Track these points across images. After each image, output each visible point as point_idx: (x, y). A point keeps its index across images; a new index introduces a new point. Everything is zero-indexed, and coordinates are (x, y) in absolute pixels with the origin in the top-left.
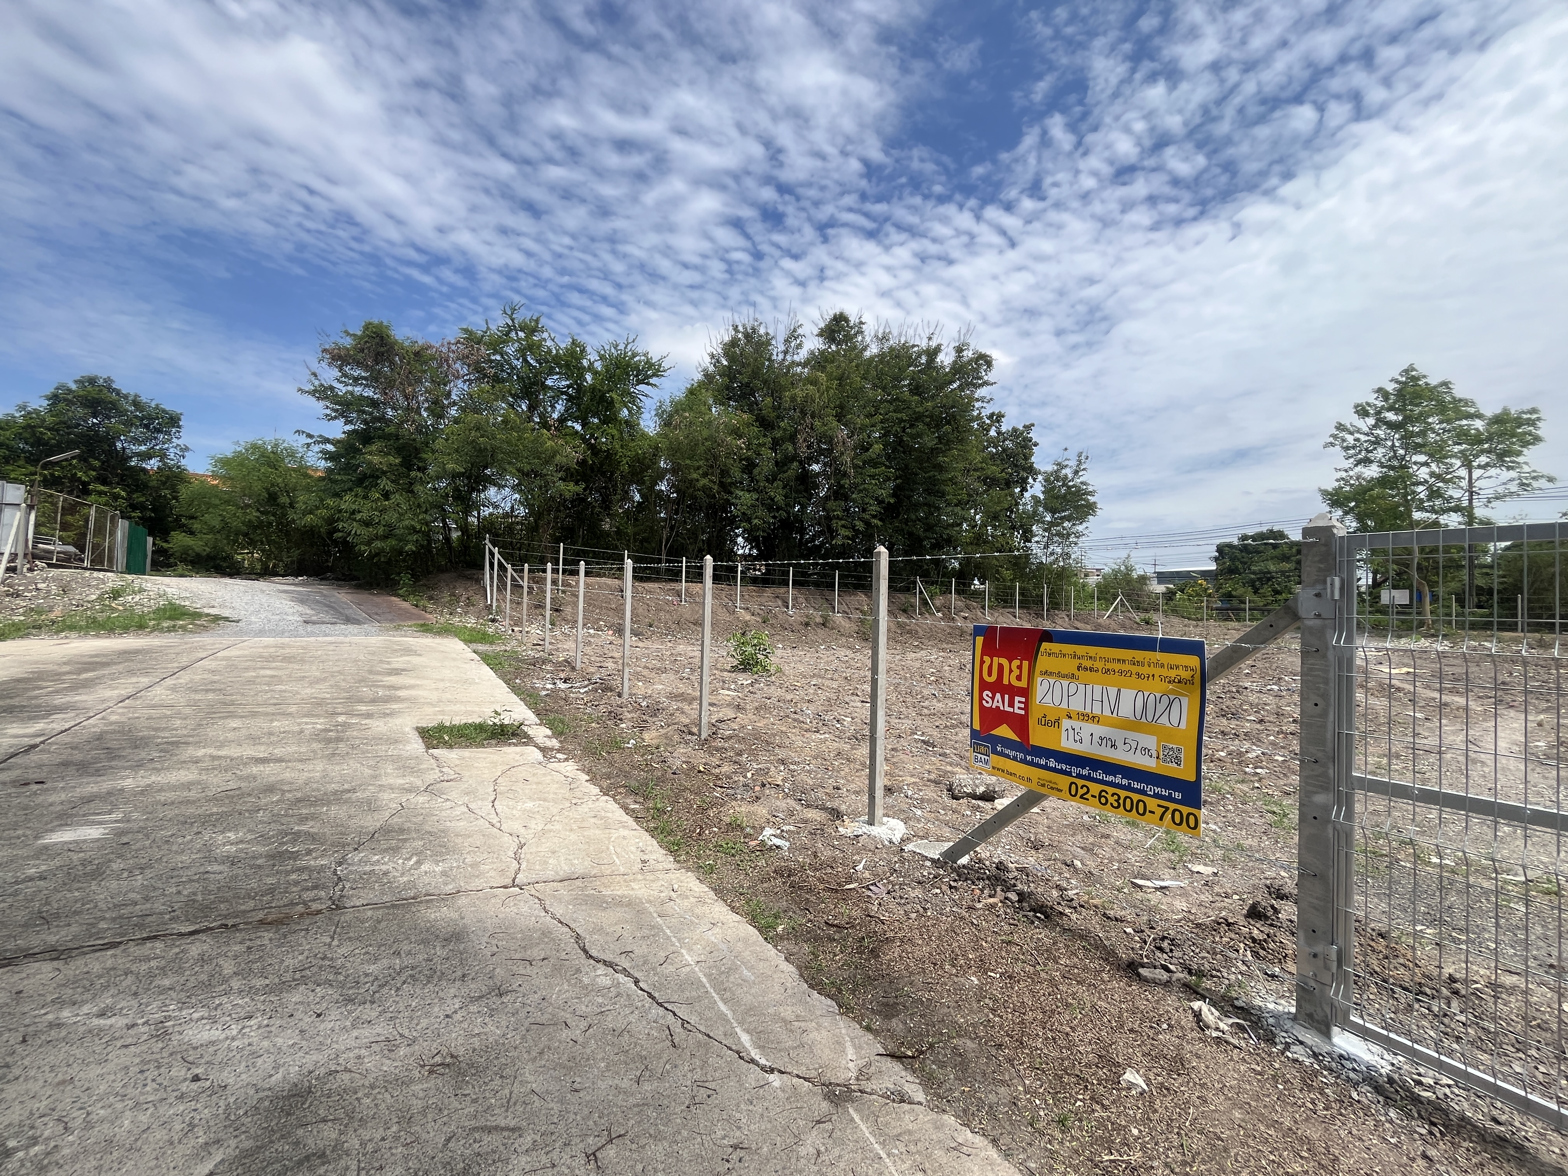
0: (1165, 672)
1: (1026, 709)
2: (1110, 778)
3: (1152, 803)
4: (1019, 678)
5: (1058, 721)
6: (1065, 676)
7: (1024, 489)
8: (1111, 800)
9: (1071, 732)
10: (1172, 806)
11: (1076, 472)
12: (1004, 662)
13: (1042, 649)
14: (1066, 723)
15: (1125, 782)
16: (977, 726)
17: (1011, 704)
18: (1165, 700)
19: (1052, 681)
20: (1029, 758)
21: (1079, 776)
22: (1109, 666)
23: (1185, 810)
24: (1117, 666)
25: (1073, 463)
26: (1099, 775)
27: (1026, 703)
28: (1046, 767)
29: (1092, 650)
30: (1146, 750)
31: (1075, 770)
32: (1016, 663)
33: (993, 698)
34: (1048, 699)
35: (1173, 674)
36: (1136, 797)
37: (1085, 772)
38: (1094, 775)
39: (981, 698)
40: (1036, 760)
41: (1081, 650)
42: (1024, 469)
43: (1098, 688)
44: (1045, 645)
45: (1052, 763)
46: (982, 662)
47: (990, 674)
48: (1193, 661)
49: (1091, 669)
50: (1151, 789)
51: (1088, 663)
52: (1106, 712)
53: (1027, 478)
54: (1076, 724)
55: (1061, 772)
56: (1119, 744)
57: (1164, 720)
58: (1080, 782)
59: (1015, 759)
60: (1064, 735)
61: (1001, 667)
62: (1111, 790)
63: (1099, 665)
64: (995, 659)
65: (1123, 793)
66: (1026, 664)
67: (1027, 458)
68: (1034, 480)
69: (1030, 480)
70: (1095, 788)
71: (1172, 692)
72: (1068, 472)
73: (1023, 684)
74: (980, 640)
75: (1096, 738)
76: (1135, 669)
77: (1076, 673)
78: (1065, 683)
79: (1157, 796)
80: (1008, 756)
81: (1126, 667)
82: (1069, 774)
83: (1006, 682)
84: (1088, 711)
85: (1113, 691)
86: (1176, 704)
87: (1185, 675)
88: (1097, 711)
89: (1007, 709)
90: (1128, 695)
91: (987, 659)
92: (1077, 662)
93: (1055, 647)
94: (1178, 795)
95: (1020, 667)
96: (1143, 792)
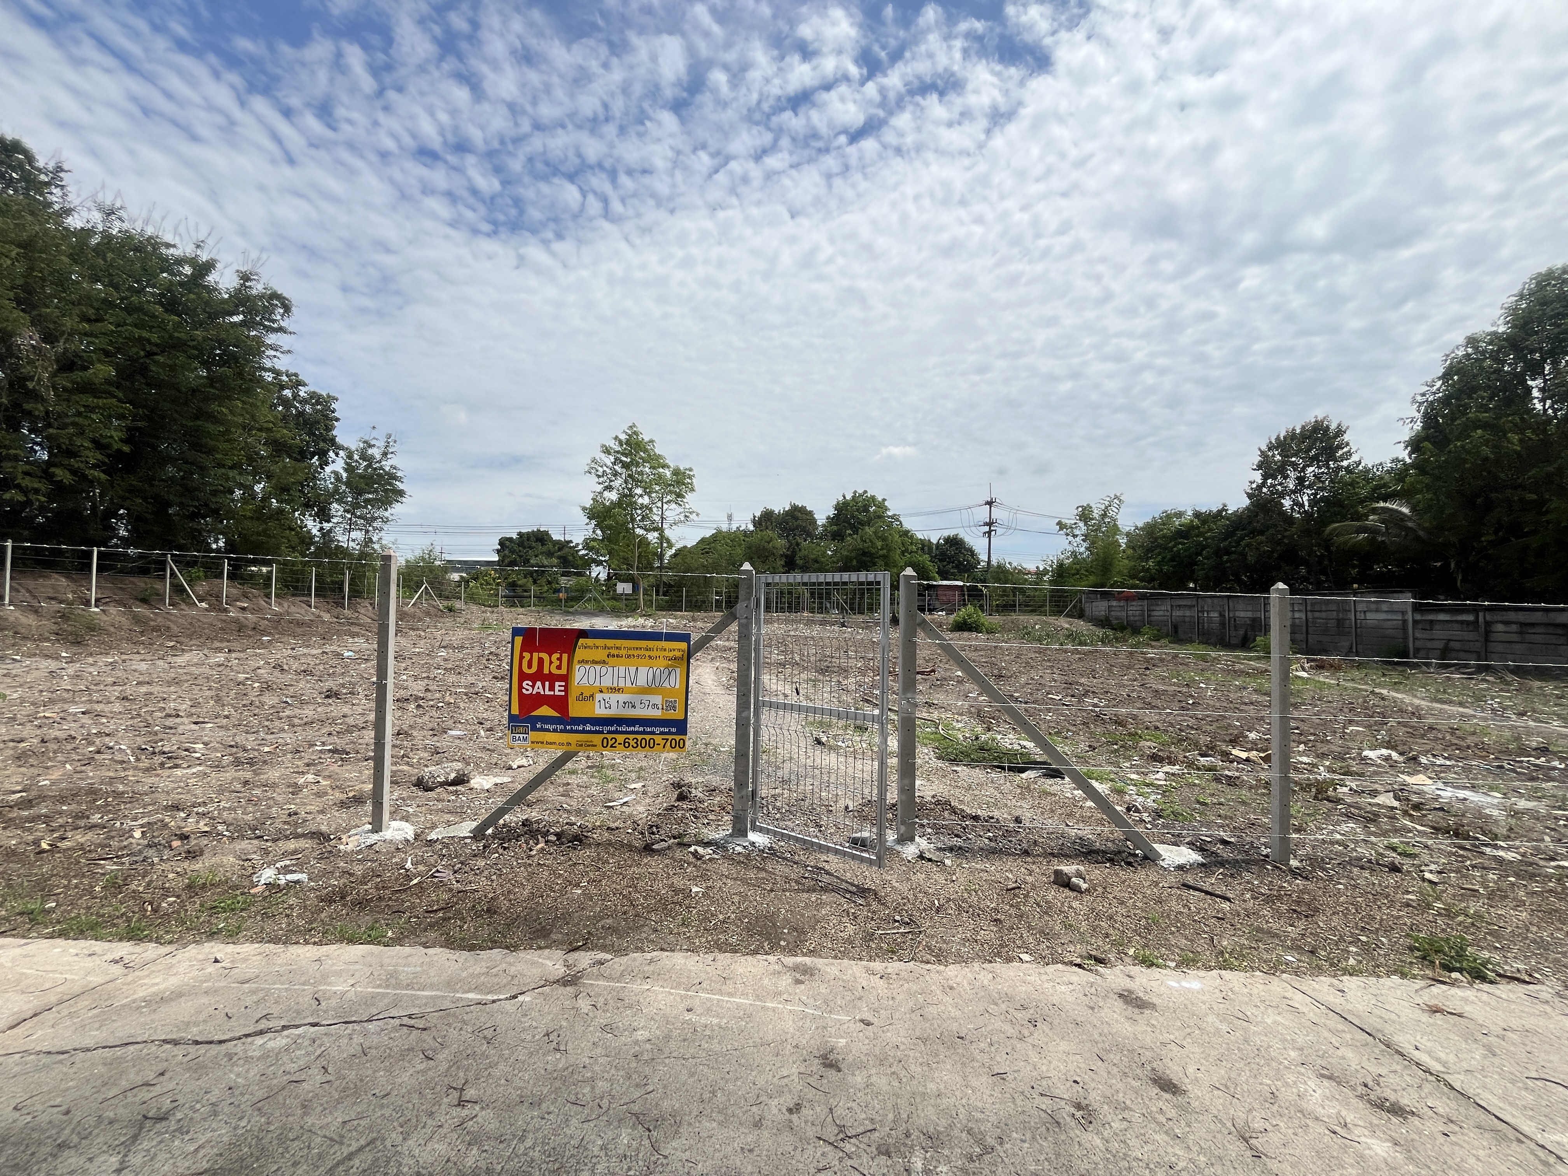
0: (666, 654)
1: (566, 690)
2: (632, 729)
3: (658, 739)
4: (559, 667)
5: (592, 696)
6: (596, 663)
7: (324, 463)
8: (632, 743)
9: (602, 702)
10: (670, 737)
11: (385, 454)
12: (545, 656)
13: (579, 644)
14: (599, 697)
15: (641, 729)
16: (515, 711)
17: (552, 688)
18: (666, 671)
19: (588, 667)
20: (568, 727)
21: (609, 732)
22: (630, 652)
23: (678, 738)
24: (636, 653)
25: (381, 444)
26: (623, 728)
27: (566, 687)
28: (584, 732)
29: (618, 643)
30: (655, 706)
31: (606, 729)
32: (555, 656)
33: (533, 687)
34: (585, 680)
35: (671, 654)
36: (648, 737)
37: (613, 729)
38: (619, 729)
39: (520, 687)
40: (574, 728)
41: (610, 643)
42: (324, 441)
43: (622, 669)
44: (582, 641)
45: (588, 727)
46: (521, 658)
47: (530, 666)
48: (683, 645)
49: (618, 656)
50: (657, 730)
51: (615, 652)
52: (629, 684)
53: (329, 450)
54: (606, 696)
55: (596, 732)
56: (637, 705)
57: (666, 684)
58: (609, 736)
59: (555, 731)
60: (597, 704)
61: (541, 661)
62: (631, 737)
63: (623, 652)
64: (535, 655)
65: (640, 737)
66: (565, 657)
67: (329, 428)
68: (337, 455)
69: (331, 454)
70: (621, 738)
71: (671, 666)
72: (376, 452)
73: (563, 671)
74: (519, 640)
75: (621, 703)
76: (647, 653)
77: (606, 659)
78: (598, 667)
79: (662, 733)
80: (548, 730)
81: (642, 652)
82: (602, 732)
83: (546, 671)
84: (615, 685)
85: (633, 670)
86: (673, 673)
87: (678, 654)
88: (621, 685)
89: (547, 692)
90: (643, 671)
91: (527, 655)
92: (607, 652)
93: (589, 642)
94: (674, 730)
95: (560, 659)
96: (653, 733)
